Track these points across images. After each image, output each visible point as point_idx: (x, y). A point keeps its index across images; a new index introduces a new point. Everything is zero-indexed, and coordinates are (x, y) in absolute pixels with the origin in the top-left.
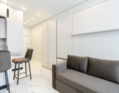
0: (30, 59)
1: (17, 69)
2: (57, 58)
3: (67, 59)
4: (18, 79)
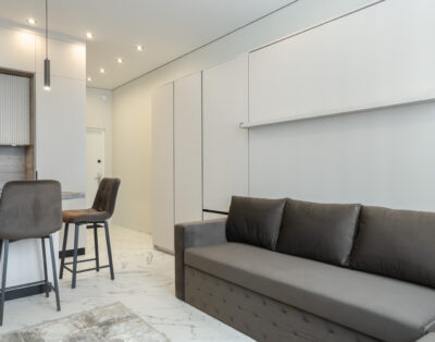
0: (110, 211)
2: (204, 210)
4: (74, 272)
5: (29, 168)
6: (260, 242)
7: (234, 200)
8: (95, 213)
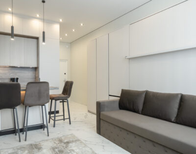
0: (69, 95)
1: (53, 113)
2: (110, 95)
4: (55, 120)
5: (37, 77)
6: (134, 110)
7: (123, 91)
8: (63, 96)
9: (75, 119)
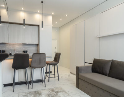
0: (58, 62)
1: (48, 73)
2: (85, 63)
3: (92, 63)
4: (49, 78)
5: (38, 50)
6: (103, 74)
7: (94, 59)
8: (54, 62)
9: (62, 77)
